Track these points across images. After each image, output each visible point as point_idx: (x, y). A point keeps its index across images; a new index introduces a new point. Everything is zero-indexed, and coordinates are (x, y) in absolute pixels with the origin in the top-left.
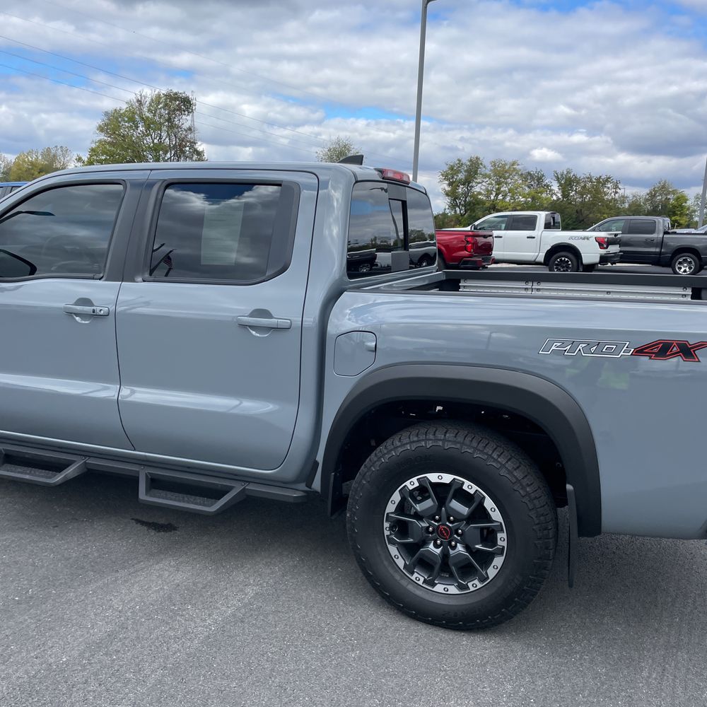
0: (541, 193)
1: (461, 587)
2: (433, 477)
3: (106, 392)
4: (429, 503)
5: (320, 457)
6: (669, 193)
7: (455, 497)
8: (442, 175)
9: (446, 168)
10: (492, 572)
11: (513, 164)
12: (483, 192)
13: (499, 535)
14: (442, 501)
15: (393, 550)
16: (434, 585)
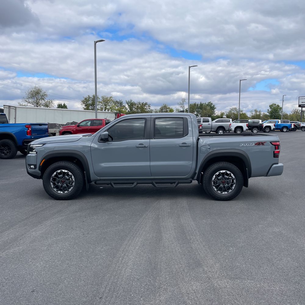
0: (122, 109)
1: (227, 192)
2: (221, 171)
3: (147, 163)
4: (221, 177)
5: (197, 171)
6: (167, 108)
7: (226, 175)
8: (82, 102)
9: (83, 99)
10: (233, 188)
11: (111, 98)
12: (99, 109)
13: (234, 180)
14: (223, 176)
15: (214, 187)
16: (222, 193)
